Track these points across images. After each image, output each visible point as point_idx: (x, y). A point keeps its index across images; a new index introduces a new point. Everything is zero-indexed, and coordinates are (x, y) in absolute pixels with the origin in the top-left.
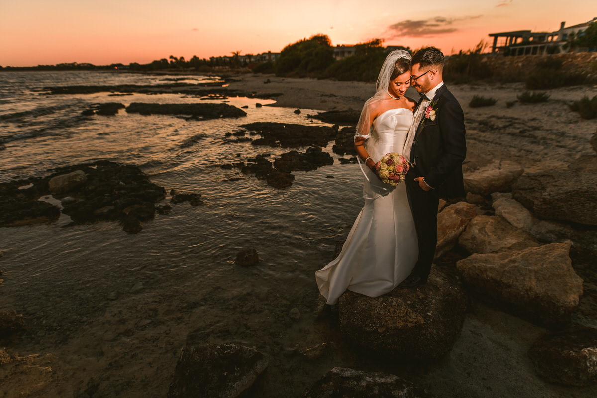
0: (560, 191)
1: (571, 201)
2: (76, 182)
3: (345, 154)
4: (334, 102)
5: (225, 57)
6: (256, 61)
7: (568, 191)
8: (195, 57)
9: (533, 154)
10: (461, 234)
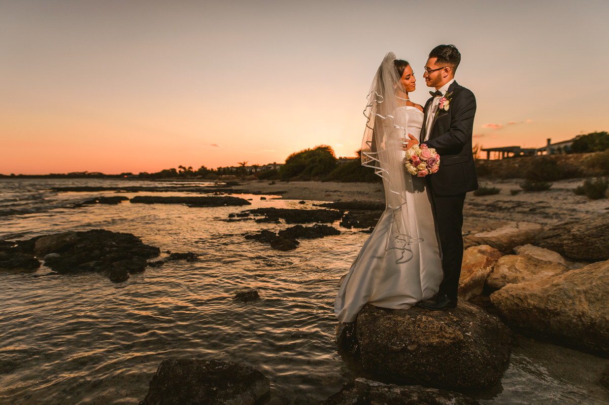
0: (589, 227)
1: (604, 236)
2: (65, 241)
3: (352, 227)
4: (338, 195)
5: (232, 167)
6: (262, 171)
7: (598, 226)
8: (203, 167)
9: (548, 226)
10: (489, 275)
